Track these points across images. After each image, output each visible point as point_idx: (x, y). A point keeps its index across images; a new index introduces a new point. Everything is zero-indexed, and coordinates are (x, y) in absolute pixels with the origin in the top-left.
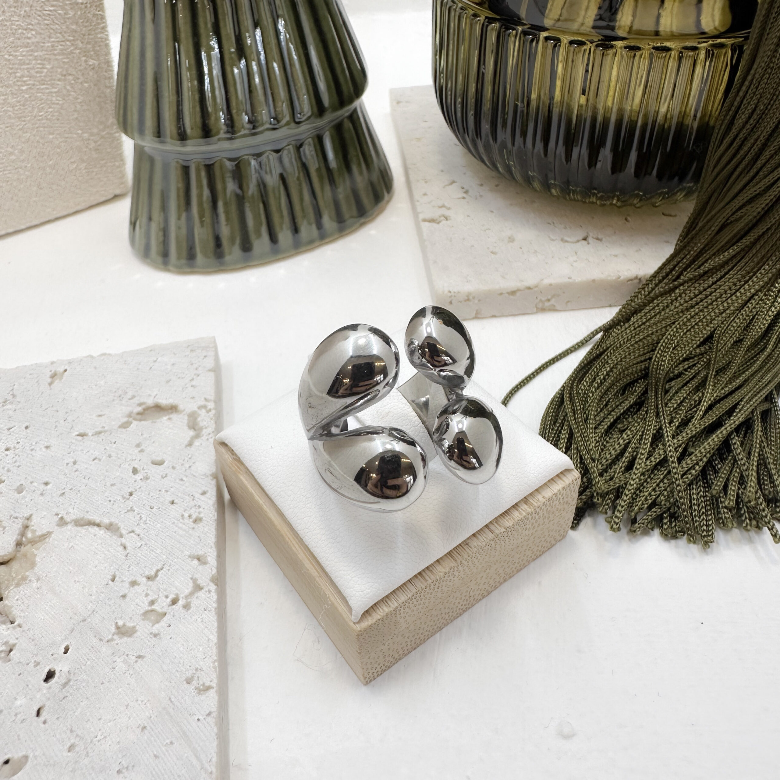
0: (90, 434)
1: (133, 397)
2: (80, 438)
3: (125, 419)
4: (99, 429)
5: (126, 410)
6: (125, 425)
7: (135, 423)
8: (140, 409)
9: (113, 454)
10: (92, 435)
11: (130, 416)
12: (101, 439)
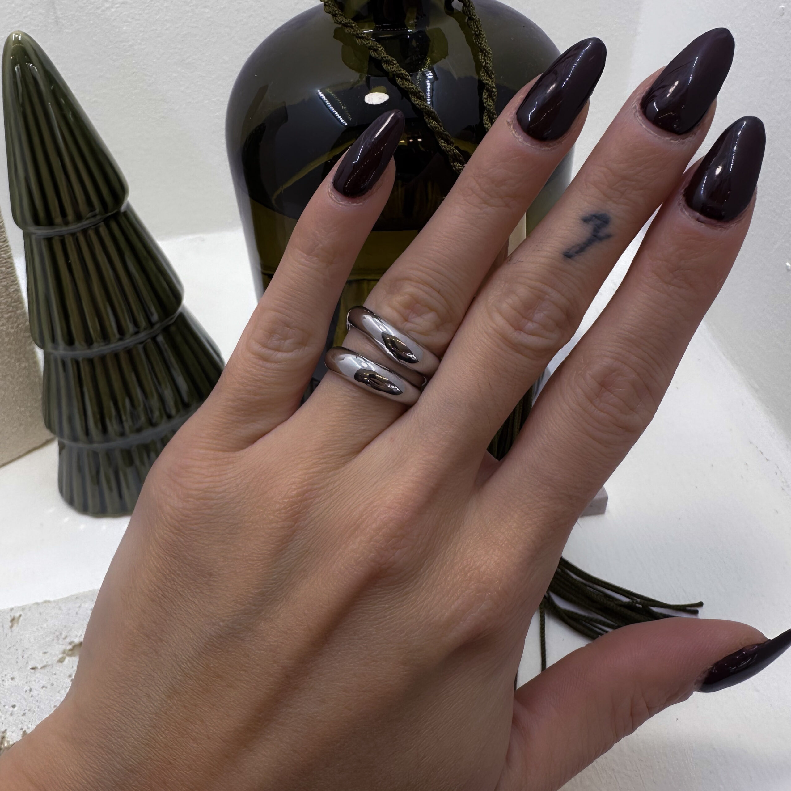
0: (39, 667)
1: (66, 637)
2: (32, 671)
3: (61, 656)
4: (45, 664)
5: (62, 648)
6: (61, 661)
7: (68, 659)
8: (70, 647)
9: (55, 684)
10: (41, 668)
11: (64, 652)
12: (46, 671)
